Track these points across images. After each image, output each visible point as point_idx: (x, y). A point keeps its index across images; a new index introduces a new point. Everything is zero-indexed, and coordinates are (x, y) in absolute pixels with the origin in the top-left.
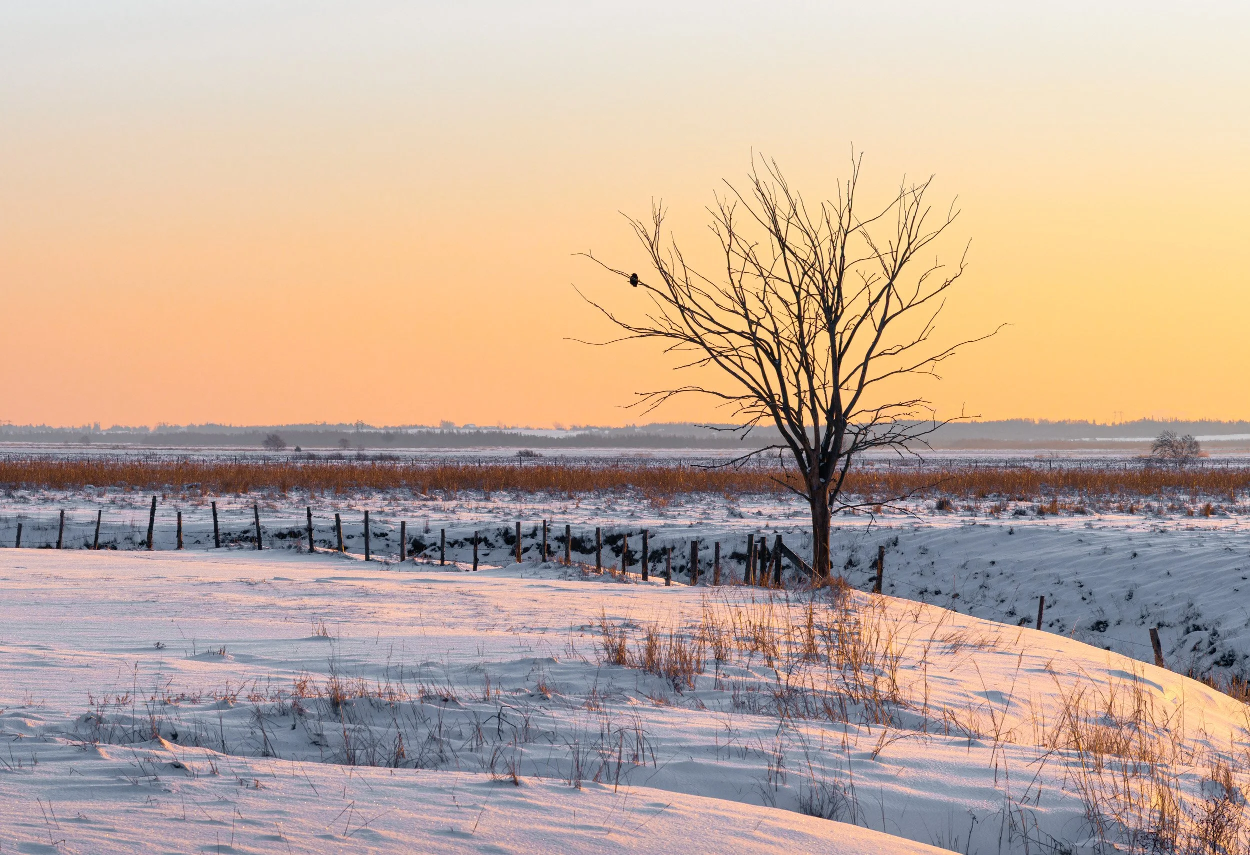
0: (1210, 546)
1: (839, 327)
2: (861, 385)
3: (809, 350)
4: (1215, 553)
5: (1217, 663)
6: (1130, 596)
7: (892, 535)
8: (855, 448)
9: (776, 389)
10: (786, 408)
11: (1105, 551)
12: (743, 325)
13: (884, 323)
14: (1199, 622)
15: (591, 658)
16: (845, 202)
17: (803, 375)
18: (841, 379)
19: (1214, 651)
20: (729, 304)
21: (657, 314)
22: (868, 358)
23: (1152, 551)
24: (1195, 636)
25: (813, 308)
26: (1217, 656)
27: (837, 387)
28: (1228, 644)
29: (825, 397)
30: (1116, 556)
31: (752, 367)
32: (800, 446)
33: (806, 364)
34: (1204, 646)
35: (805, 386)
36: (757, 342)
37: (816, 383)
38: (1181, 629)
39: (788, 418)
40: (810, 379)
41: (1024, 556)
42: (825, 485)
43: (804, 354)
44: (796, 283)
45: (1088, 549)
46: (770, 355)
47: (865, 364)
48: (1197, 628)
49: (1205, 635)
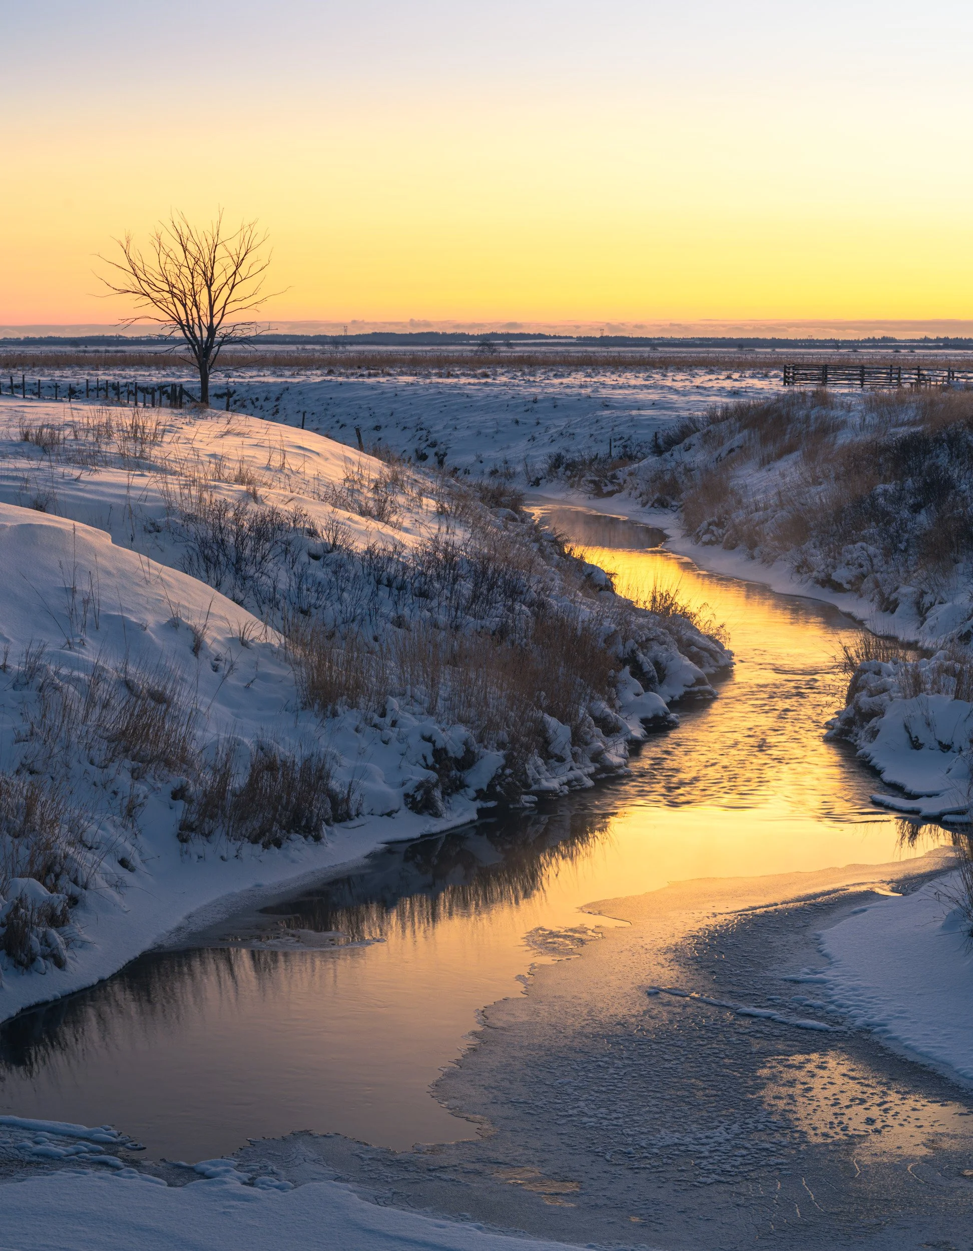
0: (432, 391)
1: (213, 288)
2: (223, 315)
3: (197, 298)
4: (434, 394)
5: (429, 446)
6: (392, 414)
7: (286, 386)
8: (220, 344)
9: (183, 317)
10: (188, 326)
11: (383, 393)
12: (166, 288)
13: (233, 287)
14: (422, 427)
15: (14, 438)
16: (215, 232)
17: (194, 310)
18: (215, 312)
19: (427, 440)
20: (161, 278)
21: (129, 283)
22: (225, 304)
23: (405, 393)
24: (420, 433)
25: (199, 280)
26: (429, 442)
27: (212, 316)
28: (434, 436)
29: (206, 320)
30: (389, 395)
31: (172, 307)
32: (194, 343)
33: (195, 304)
34: (424, 438)
35: (195, 315)
36: (173, 295)
37: (201, 313)
38: (414, 430)
39: (189, 330)
40: (198, 312)
41: (347, 395)
42: (206, 361)
43: (195, 300)
44: (191, 267)
45: (375, 392)
46: (181, 301)
47: (224, 307)
48: (421, 429)
49: (424, 432)
